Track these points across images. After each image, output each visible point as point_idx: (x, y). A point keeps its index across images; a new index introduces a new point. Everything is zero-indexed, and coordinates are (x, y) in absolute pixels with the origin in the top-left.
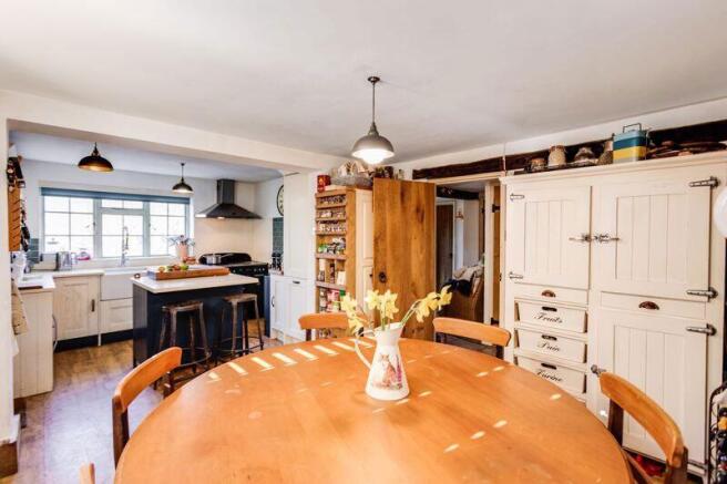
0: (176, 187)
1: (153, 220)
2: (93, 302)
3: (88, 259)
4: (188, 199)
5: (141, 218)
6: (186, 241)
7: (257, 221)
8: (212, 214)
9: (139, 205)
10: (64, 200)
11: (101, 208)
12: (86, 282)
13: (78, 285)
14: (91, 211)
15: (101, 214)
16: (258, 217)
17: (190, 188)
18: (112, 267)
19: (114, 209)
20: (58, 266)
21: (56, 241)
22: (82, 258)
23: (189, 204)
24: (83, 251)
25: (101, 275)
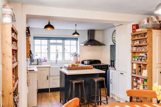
0: (74, 34)
1: (66, 47)
2: (48, 76)
3: (46, 61)
4: (78, 38)
5: (61, 46)
6: (77, 55)
8: (86, 44)
11: (50, 43)
12: (46, 69)
13: (43, 70)
14: (47, 44)
15: (50, 45)
16: (104, 45)
17: (78, 34)
18: (53, 64)
19: (54, 43)
20: (38, 63)
21: (37, 55)
22: (44, 61)
23: (78, 40)
24: (45, 58)
25: (50, 67)
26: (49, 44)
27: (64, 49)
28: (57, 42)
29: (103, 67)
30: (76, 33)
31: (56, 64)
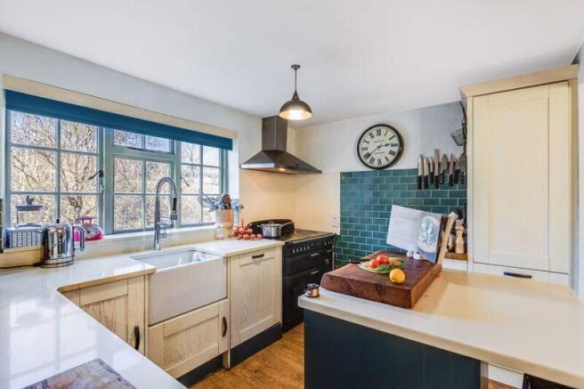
2: (137, 330)
3: (97, 236)
4: (231, 140)
9: (163, 144)
10: (48, 124)
11: (113, 145)
12: (125, 293)
13: (109, 300)
14: (96, 151)
18: (138, 251)
19: (133, 149)
20: (46, 254)
21: (35, 203)
22: (87, 240)
24: (88, 221)
25: (148, 275)
27: (179, 178)
30: (296, 101)
31: (158, 246)
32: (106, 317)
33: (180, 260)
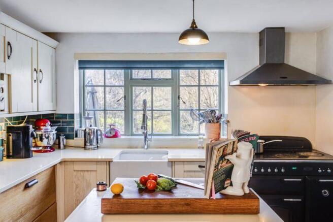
0: (184, 35)
1: (183, 92)
3: (115, 136)
4: (222, 62)
5: (168, 90)
6: (219, 118)
7: (321, 90)
9: (167, 74)
11: (132, 79)
12: (95, 169)
13: (88, 171)
14: (122, 83)
15: (132, 86)
16: (326, 82)
17: (204, 36)
18: (136, 148)
19: (144, 79)
20: (85, 144)
23: (223, 68)
24: (112, 127)
25: (109, 162)
26: (130, 84)
27: (176, 98)
28: (155, 77)
29: (320, 171)
30: (194, 30)
31: (146, 147)
32: (87, 180)
33: (152, 158)
